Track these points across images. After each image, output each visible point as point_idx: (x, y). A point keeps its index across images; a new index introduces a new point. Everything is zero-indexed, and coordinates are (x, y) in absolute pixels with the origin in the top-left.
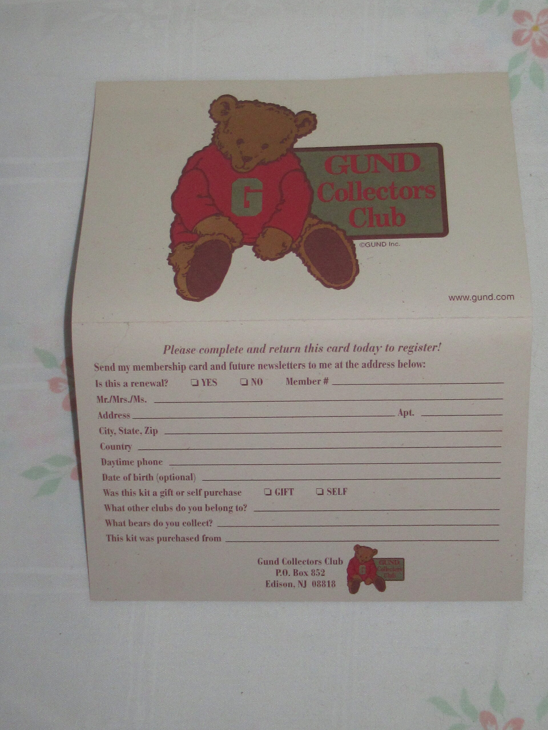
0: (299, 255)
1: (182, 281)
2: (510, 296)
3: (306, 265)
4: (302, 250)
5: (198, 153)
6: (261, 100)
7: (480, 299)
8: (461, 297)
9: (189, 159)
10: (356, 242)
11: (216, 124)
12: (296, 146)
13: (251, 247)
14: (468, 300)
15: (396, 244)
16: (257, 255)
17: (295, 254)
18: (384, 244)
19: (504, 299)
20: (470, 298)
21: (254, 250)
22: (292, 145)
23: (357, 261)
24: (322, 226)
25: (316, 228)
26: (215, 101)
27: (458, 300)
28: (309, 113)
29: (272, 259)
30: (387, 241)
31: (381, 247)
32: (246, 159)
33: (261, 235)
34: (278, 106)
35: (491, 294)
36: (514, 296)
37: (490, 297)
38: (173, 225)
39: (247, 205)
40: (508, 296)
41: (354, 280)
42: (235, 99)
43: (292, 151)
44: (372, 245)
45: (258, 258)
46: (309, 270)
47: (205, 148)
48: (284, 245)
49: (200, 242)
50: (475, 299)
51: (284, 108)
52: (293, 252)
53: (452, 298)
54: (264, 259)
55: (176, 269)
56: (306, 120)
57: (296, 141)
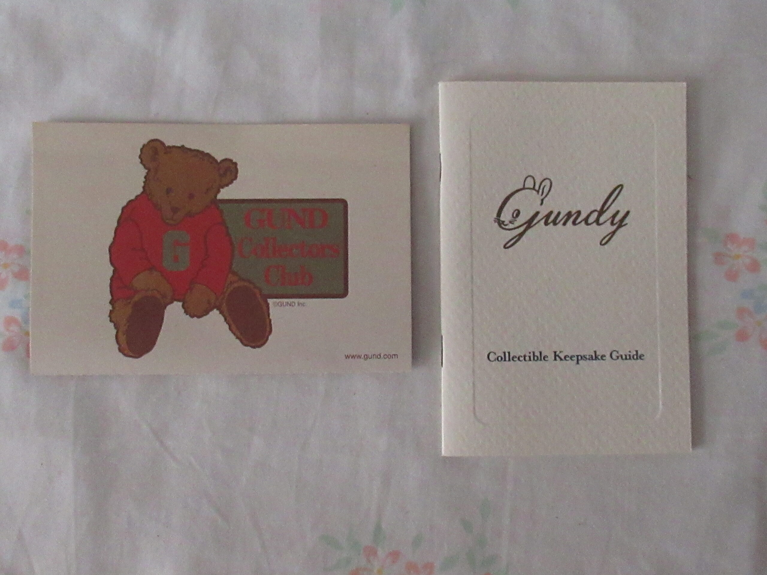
0: (221, 313)
1: (123, 338)
2: (395, 355)
3: (227, 323)
4: (224, 307)
5: (131, 202)
6: (187, 146)
7: (370, 357)
8: (355, 356)
9: (123, 209)
10: (270, 301)
11: (147, 171)
12: (220, 197)
13: (180, 304)
14: (360, 358)
15: (303, 305)
16: (186, 312)
17: (218, 312)
18: (293, 304)
19: (389, 357)
20: (363, 356)
21: (183, 306)
22: (216, 196)
23: (270, 321)
24: (241, 284)
25: (236, 285)
26: (144, 146)
27: (352, 358)
28: (231, 161)
29: (199, 317)
30: (296, 300)
31: (291, 307)
32: (175, 210)
33: (189, 291)
34: (202, 153)
35: (379, 354)
36: (398, 355)
37: (379, 356)
38: (112, 279)
39: (176, 259)
40: (393, 355)
41: (267, 339)
42: (162, 144)
43: (216, 202)
44: (283, 305)
45: (187, 314)
46: (230, 329)
47: (137, 197)
48: (209, 303)
49: (136, 298)
50: (366, 357)
51: (208, 155)
52: (217, 309)
53: (347, 357)
54: (192, 316)
55: (116, 327)
56: (228, 169)
57: (219, 191)
